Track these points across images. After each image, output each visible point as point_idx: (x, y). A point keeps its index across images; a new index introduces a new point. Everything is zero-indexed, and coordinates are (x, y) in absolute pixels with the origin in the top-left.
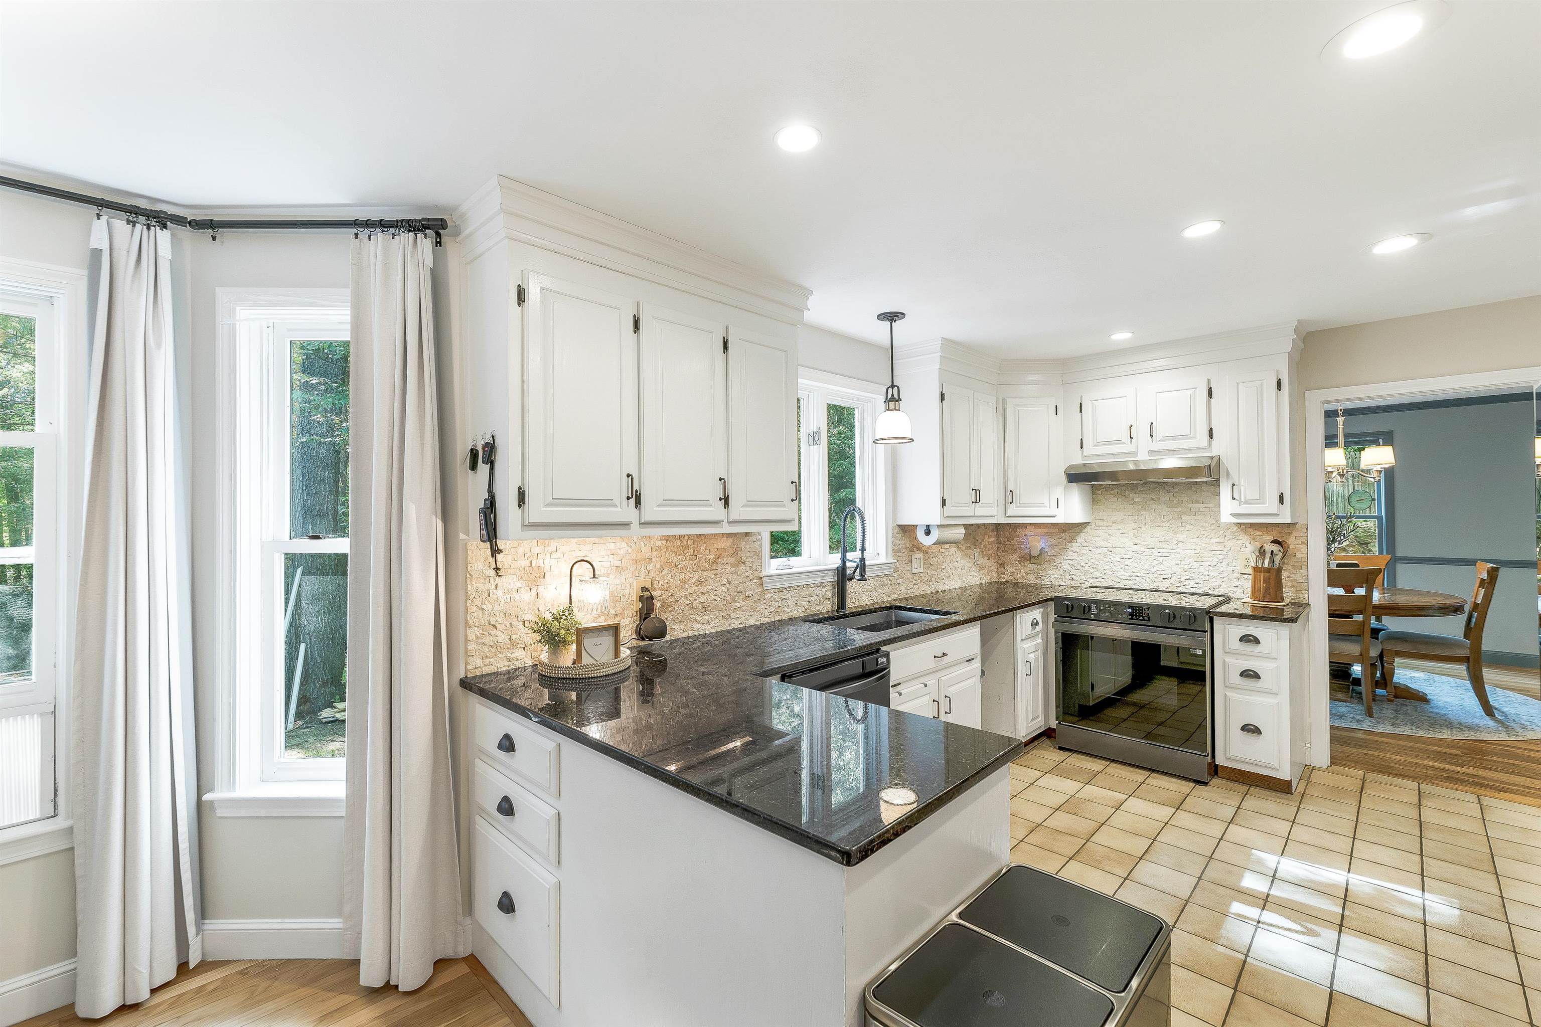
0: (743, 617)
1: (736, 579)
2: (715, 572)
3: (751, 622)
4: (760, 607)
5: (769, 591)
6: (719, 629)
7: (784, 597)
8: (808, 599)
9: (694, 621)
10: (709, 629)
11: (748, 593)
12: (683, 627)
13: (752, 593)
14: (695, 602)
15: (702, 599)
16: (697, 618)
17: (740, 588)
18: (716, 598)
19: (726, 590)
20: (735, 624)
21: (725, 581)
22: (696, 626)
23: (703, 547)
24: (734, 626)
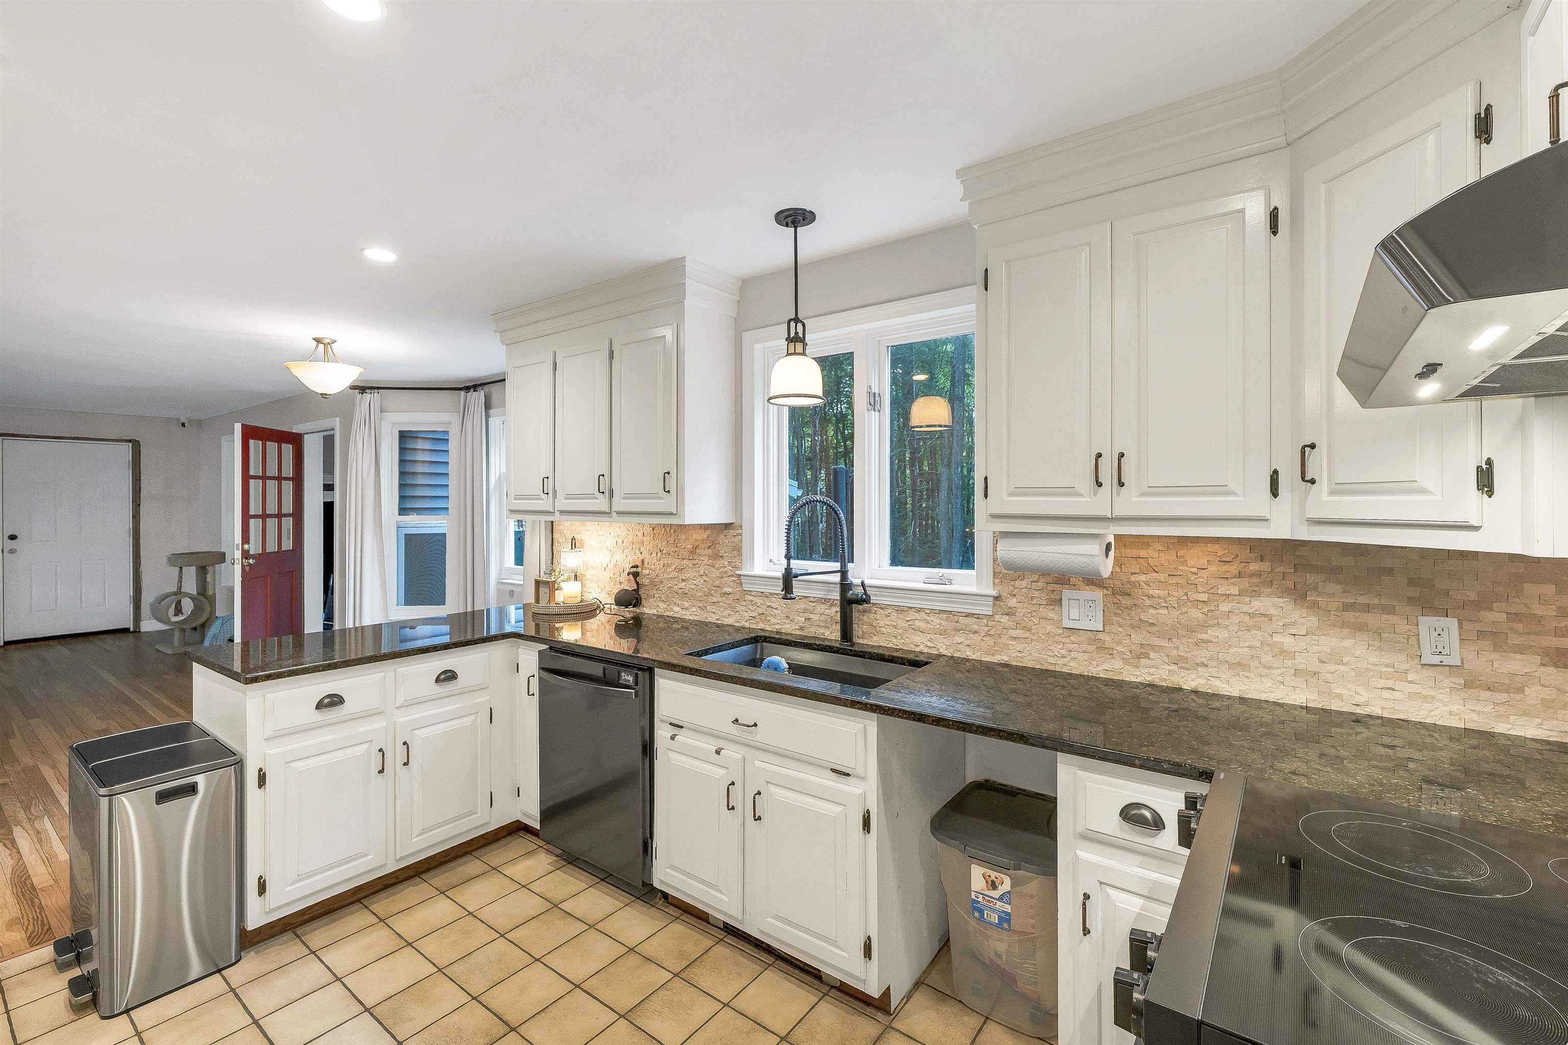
0: (720, 613)
1: (715, 573)
2: (693, 562)
3: (730, 621)
4: (739, 607)
5: (749, 592)
6: (696, 618)
7: (768, 604)
8: (806, 615)
9: (675, 604)
10: (688, 615)
11: (726, 590)
12: (666, 606)
13: (730, 590)
14: (676, 587)
15: (682, 585)
16: (680, 602)
17: (717, 583)
18: (693, 587)
19: (702, 582)
20: (712, 619)
21: (702, 573)
22: (676, 609)
23: (683, 536)
24: (710, 619)
